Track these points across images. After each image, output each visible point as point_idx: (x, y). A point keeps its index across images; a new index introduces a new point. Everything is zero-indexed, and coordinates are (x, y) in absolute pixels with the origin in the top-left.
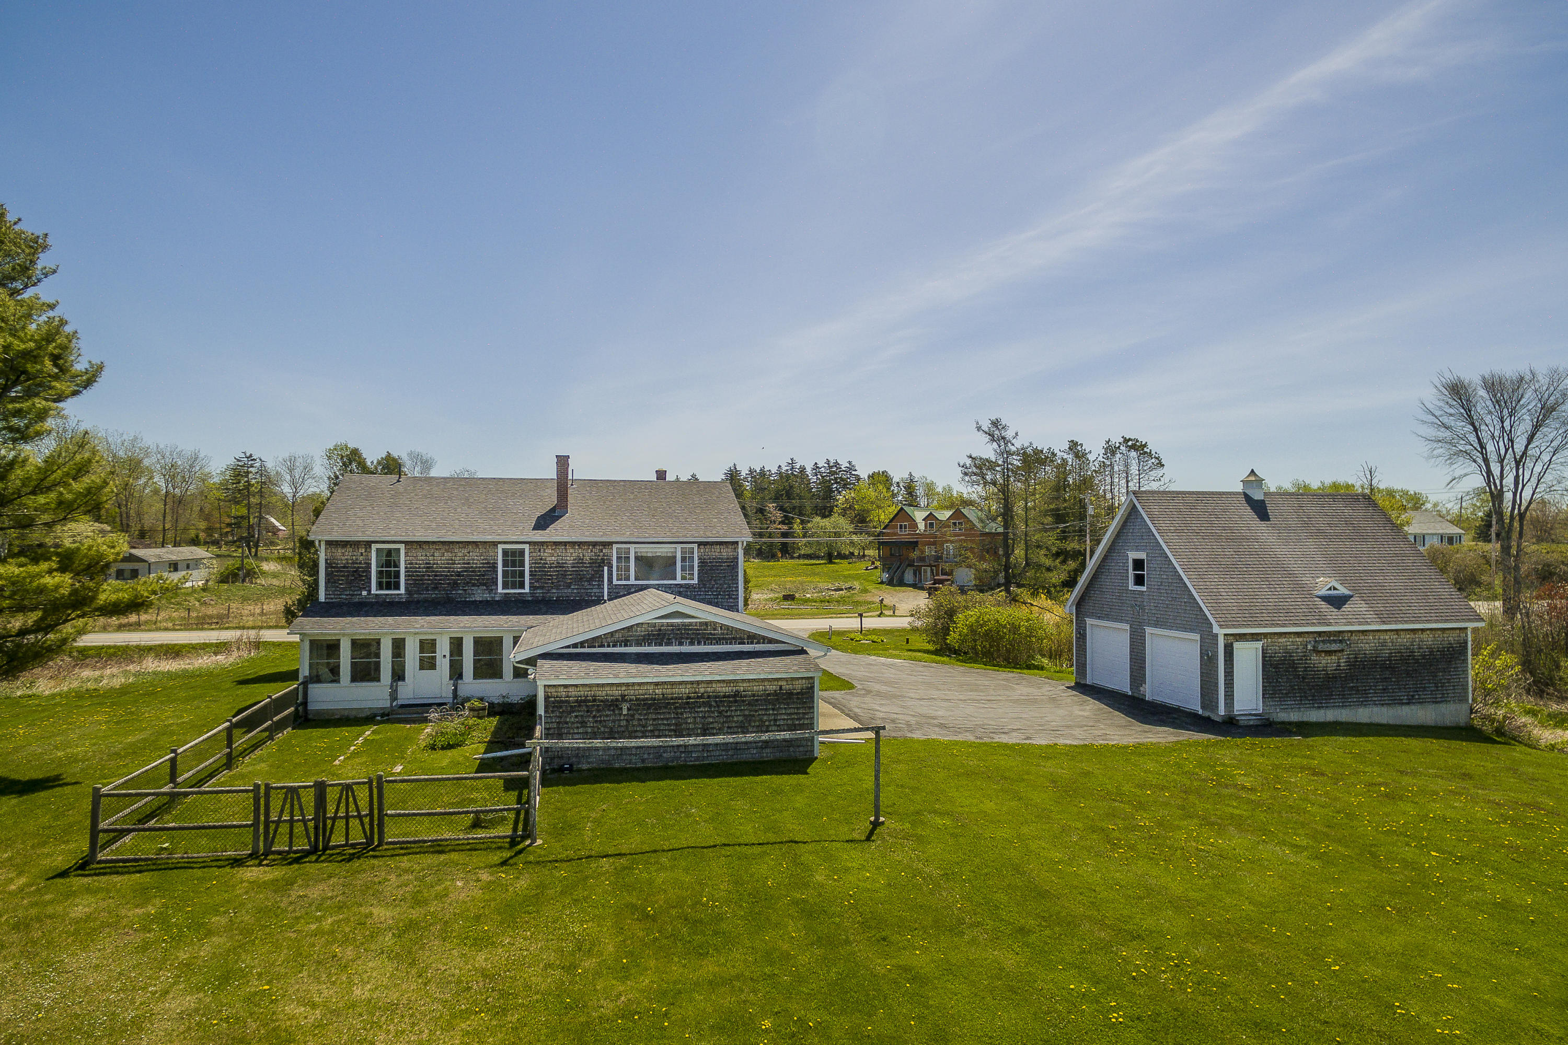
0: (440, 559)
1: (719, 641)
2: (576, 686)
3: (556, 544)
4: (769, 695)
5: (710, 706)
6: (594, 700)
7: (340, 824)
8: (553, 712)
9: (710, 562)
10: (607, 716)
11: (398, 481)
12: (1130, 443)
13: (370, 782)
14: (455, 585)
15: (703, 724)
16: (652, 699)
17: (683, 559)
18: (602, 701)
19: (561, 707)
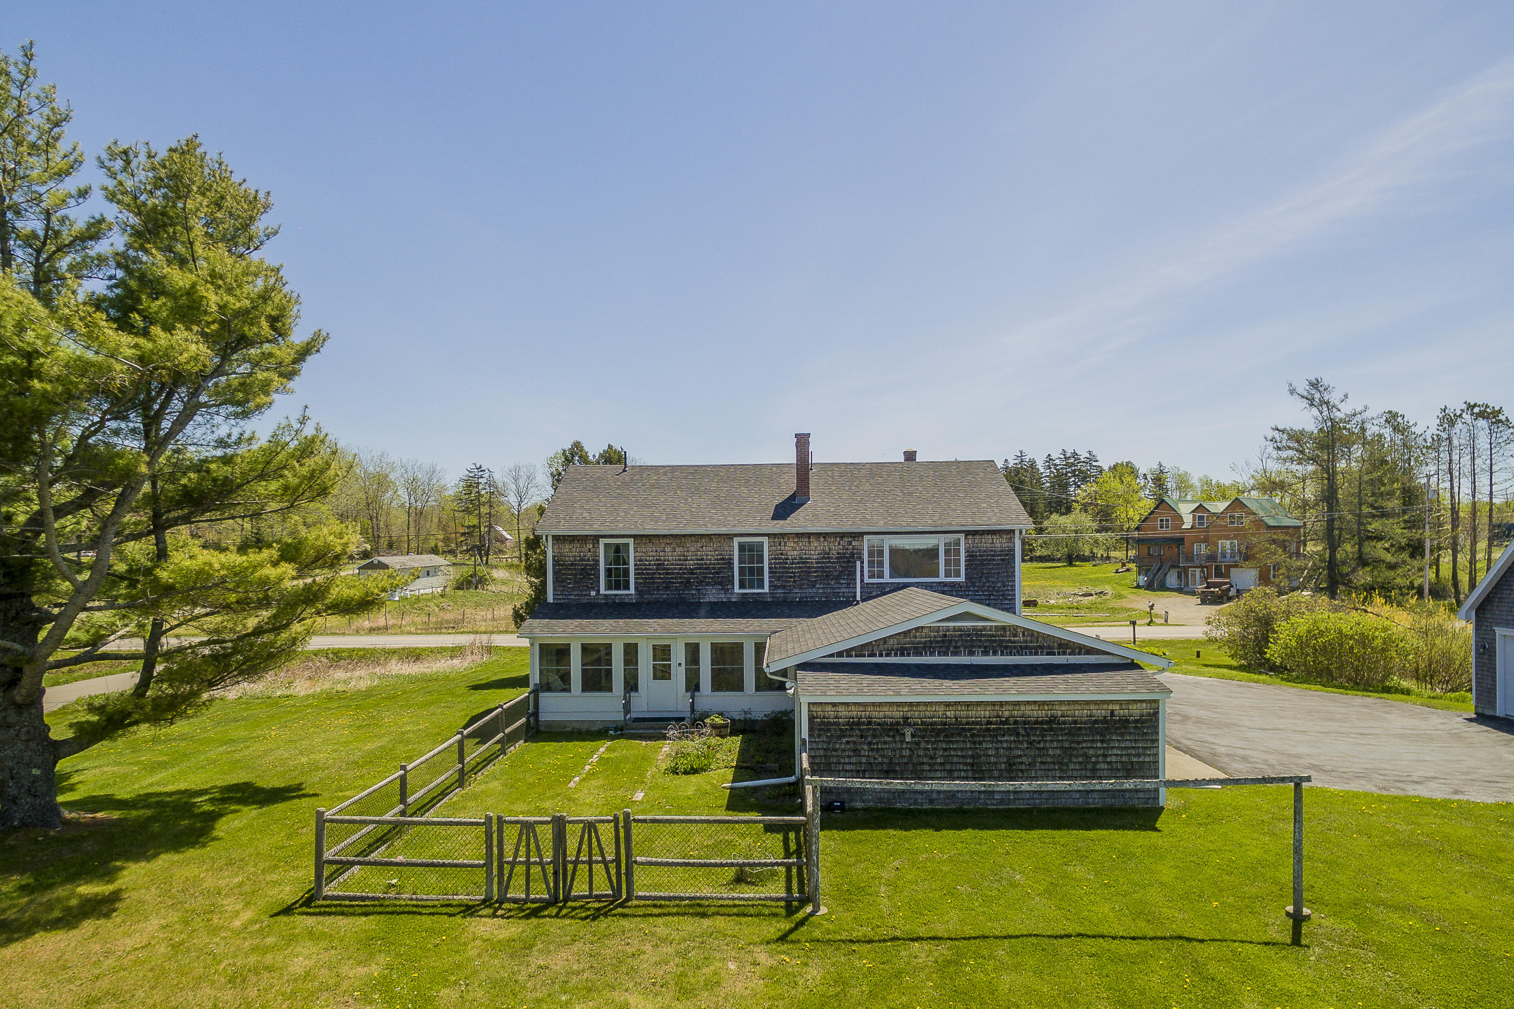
0: (671, 555)
1: (1021, 650)
2: (847, 704)
3: (798, 535)
4: (1096, 722)
5: (1018, 734)
6: (870, 723)
7: (583, 868)
8: (819, 736)
9: (980, 556)
10: (885, 743)
11: (624, 471)
12: (1476, 410)
13: (616, 820)
14: (687, 584)
15: (1008, 757)
16: (942, 723)
17: (947, 552)
18: (879, 724)
19: (829, 730)
